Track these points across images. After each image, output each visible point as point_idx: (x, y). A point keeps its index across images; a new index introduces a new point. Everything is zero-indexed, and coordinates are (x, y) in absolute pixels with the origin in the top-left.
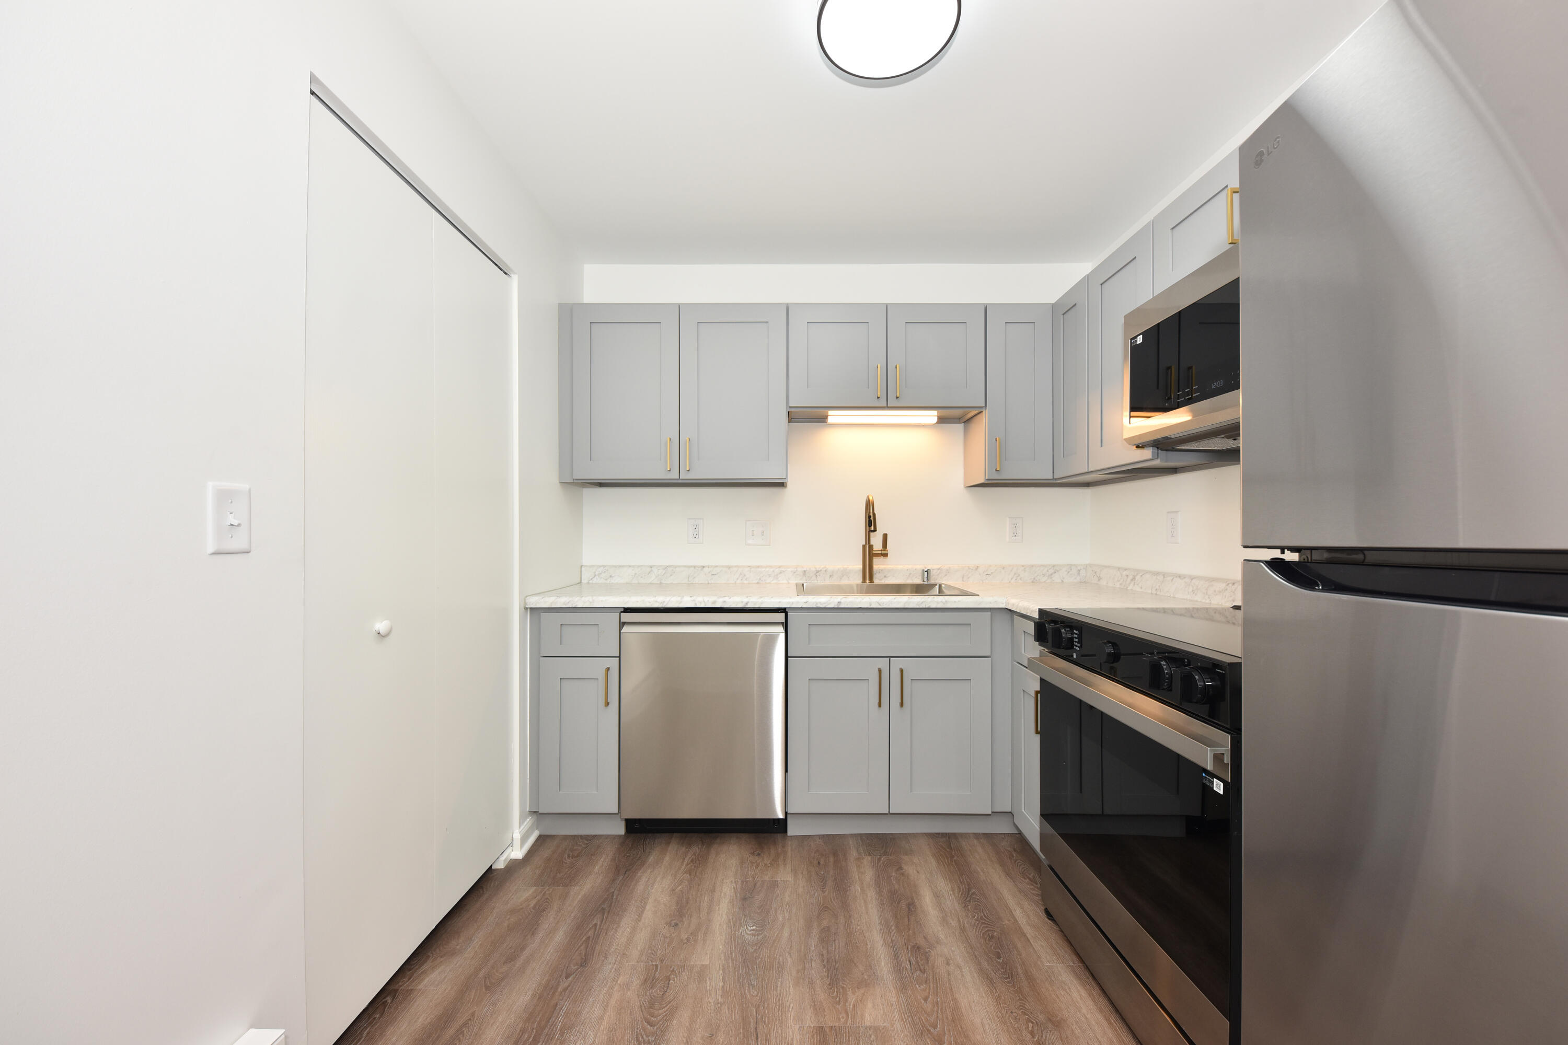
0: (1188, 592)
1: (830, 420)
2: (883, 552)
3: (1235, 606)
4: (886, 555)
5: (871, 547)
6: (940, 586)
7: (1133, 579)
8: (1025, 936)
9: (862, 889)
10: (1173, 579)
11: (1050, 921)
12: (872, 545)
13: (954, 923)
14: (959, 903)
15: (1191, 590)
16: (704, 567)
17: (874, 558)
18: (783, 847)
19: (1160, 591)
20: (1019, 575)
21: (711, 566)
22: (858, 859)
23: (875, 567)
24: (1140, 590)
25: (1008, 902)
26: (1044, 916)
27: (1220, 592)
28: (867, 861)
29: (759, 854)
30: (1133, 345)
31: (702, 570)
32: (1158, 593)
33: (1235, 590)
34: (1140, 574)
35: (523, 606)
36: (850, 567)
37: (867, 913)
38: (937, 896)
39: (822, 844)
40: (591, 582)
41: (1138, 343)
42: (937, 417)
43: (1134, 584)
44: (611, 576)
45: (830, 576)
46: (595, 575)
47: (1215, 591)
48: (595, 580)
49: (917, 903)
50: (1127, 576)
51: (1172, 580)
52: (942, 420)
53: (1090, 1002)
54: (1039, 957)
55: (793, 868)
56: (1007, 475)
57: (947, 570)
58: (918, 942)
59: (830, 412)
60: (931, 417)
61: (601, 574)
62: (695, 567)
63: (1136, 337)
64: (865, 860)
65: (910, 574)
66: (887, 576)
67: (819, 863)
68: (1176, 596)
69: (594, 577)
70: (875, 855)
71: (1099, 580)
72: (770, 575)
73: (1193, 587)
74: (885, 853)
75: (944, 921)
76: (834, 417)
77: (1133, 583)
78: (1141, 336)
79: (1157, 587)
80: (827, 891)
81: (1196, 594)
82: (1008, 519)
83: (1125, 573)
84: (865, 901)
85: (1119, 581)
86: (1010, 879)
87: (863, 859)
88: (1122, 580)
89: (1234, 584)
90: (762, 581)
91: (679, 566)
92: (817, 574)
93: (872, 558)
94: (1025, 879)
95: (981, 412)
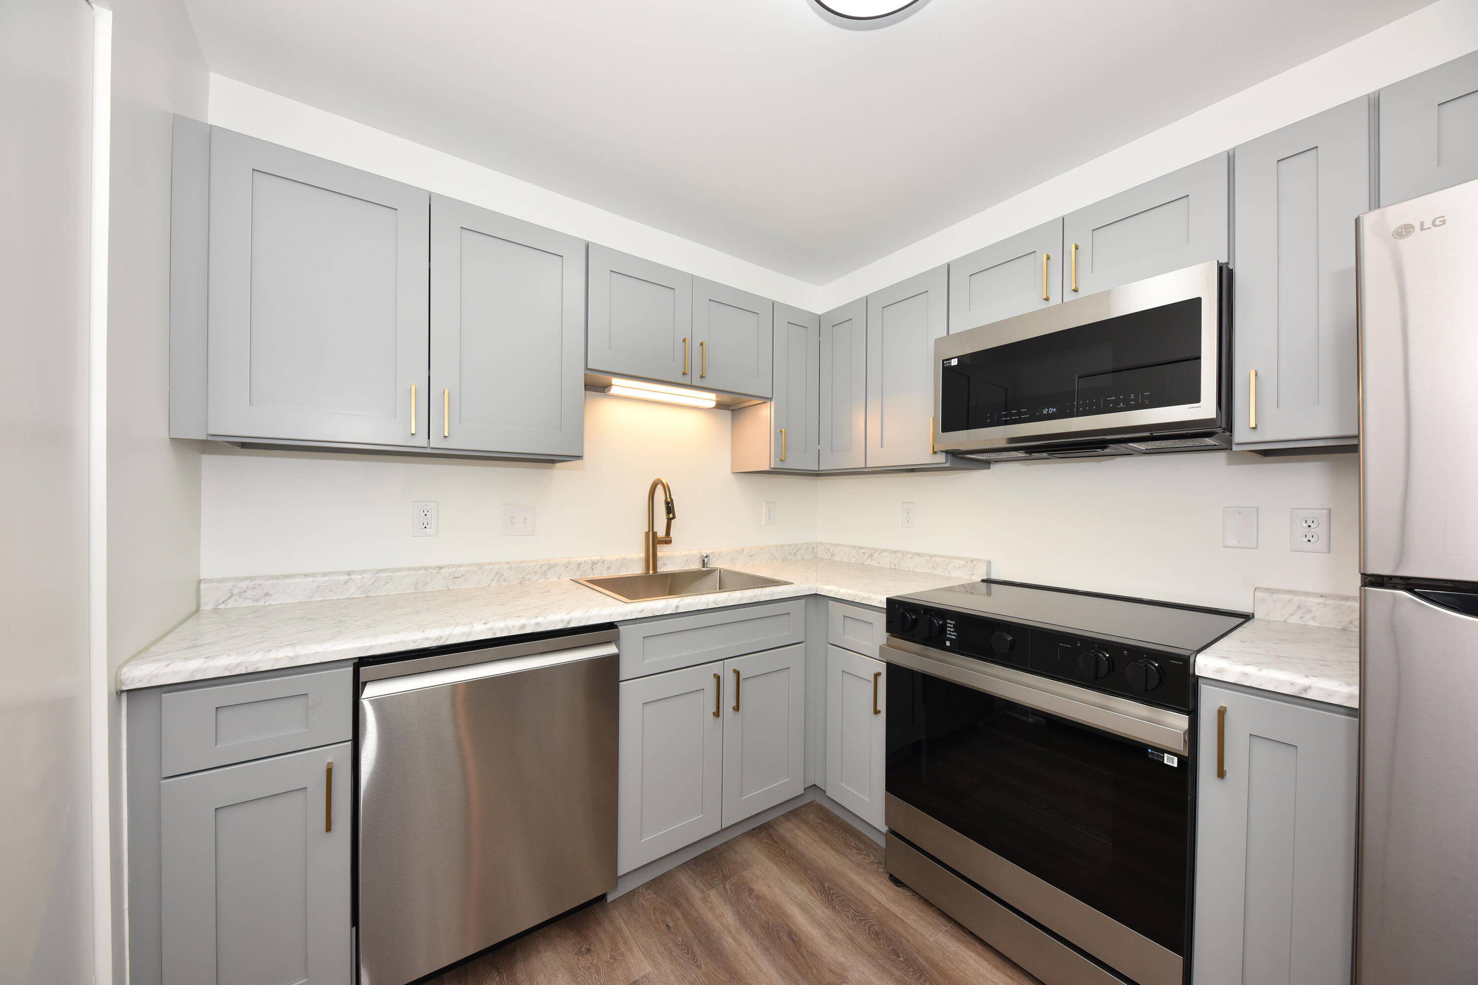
0: (928, 568)
1: (614, 390)
2: (667, 539)
3: (982, 580)
4: (670, 542)
5: (654, 534)
6: (720, 570)
7: (871, 555)
8: (897, 916)
9: (733, 937)
10: (913, 556)
11: (899, 889)
12: (656, 532)
13: (839, 936)
14: (826, 907)
15: (930, 565)
16: (441, 568)
17: (658, 545)
18: (612, 922)
19: (899, 566)
20: (774, 555)
21: (452, 566)
22: (705, 899)
23: (659, 554)
24: (877, 565)
25: (858, 883)
26: (892, 885)
27: (960, 568)
28: (714, 896)
29: (589, 950)
30: (945, 365)
31: (438, 573)
32: (897, 568)
33: (974, 566)
34: (879, 552)
35: (113, 690)
36: (629, 556)
37: (761, 971)
38: (803, 908)
39: (655, 896)
40: (222, 606)
41: (952, 364)
42: (715, 402)
43: (872, 559)
44: (266, 594)
45: (608, 568)
46: (232, 595)
47: (955, 567)
48: (231, 604)
49: (795, 929)
50: (864, 553)
51: (912, 558)
52: (720, 406)
53: (985, 964)
54: (923, 936)
55: (642, 949)
56: (789, 465)
57: (719, 554)
58: (829, 981)
59: (615, 381)
60: (709, 400)
61: (245, 591)
62: (426, 569)
63: (951, 359)
64: (712, 896)
65: (687, 560)
66: (666, 564)
67: (667, 926)
68: (916, 570)
69: (230, 598)
70: (718, 885)
71: (832, 556)
72: (536, 573)
73: (933, 564)
74: (725, 878)
75: (831, 938)
76: (619, 386)
77: (870, 559)
78: (956, 360)
79: (896, 563)
80: (702, 963)
81: (936, 569)
82: (764, 503)
83: (861, 551)
84: (748, 955)
85: (854, 557)
86: (842, 856)
87: (709, 896)
88: (858, 557)
89: (972, 561)
90: (526, 580)
91: (400, 570)
92: (594, 567)
93: (656, 546)
94: (852, 850)
95: (766, 402)
